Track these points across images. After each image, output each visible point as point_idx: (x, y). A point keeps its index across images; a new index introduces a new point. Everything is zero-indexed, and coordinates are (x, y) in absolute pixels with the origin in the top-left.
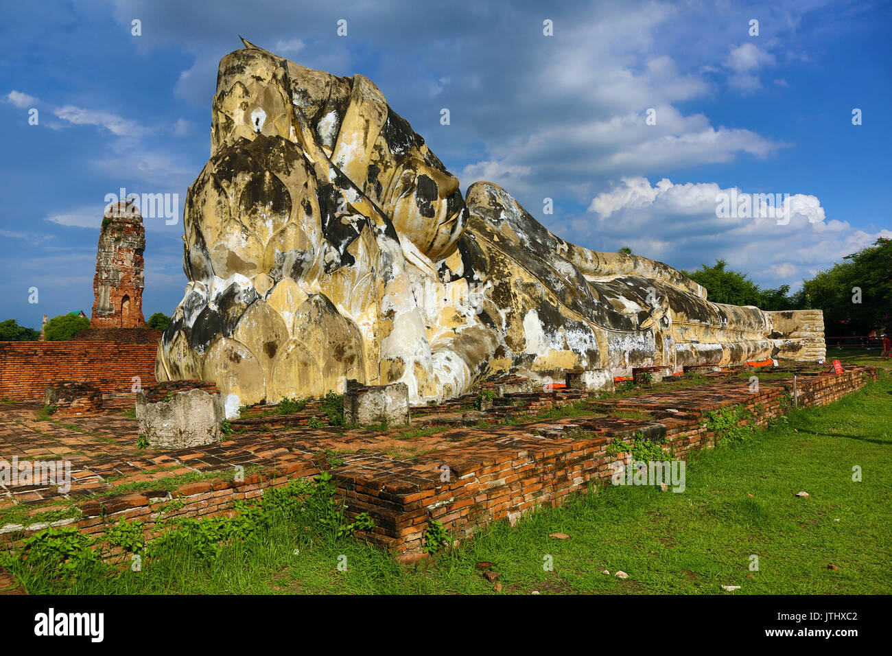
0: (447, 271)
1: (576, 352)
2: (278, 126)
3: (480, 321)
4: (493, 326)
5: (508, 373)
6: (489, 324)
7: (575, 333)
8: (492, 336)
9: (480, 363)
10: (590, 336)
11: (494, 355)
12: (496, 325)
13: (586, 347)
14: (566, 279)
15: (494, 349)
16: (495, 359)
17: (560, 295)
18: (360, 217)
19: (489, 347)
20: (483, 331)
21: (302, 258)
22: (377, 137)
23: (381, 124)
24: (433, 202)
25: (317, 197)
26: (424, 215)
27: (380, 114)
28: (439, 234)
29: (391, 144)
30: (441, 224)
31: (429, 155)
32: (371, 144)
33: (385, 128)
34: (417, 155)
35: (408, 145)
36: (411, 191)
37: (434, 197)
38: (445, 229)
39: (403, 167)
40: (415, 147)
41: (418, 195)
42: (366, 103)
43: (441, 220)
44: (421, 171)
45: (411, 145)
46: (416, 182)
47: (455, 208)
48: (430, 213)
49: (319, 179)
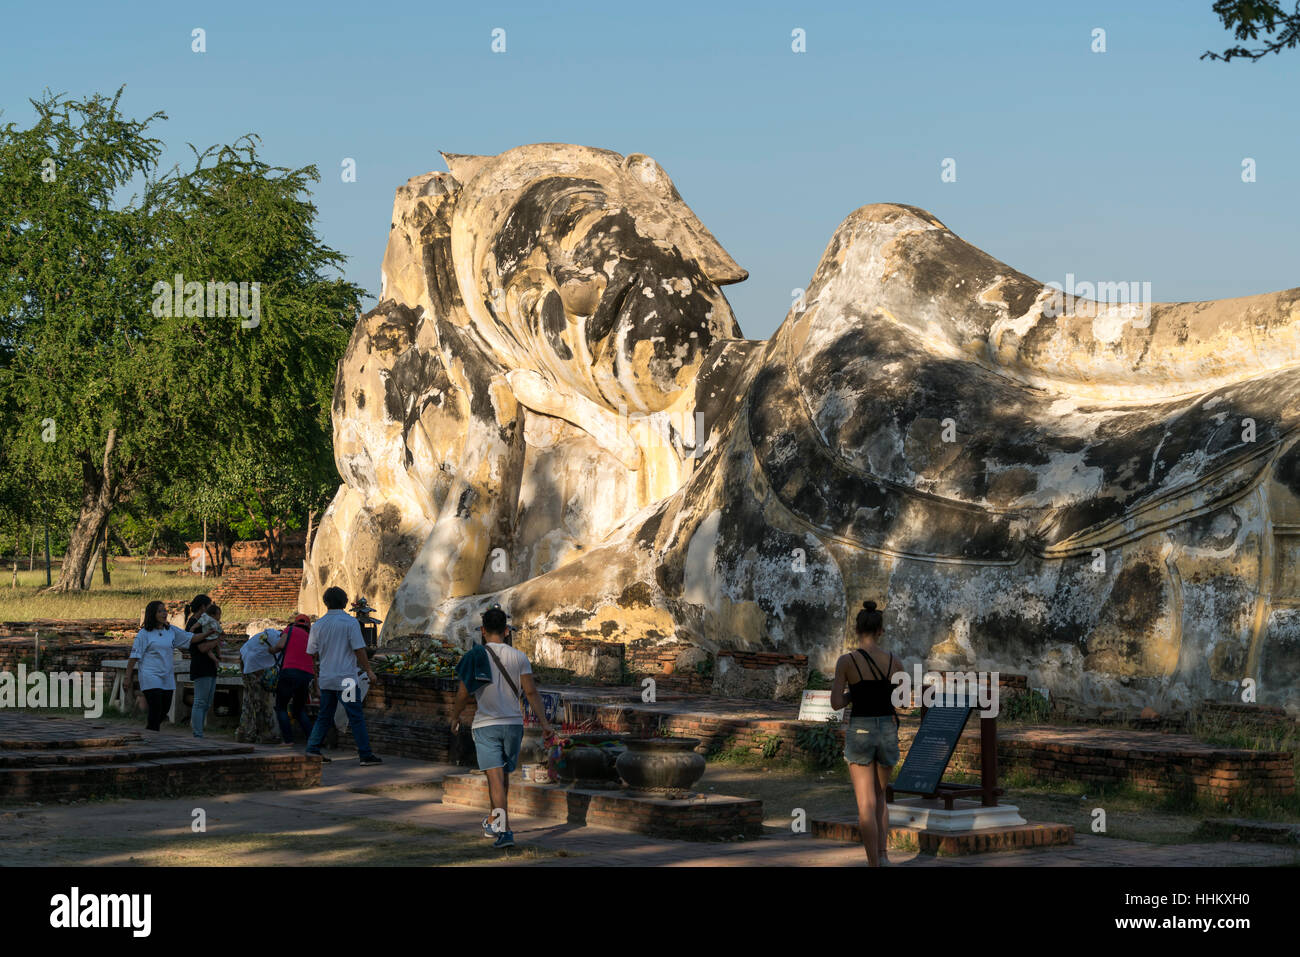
1: (765, 606)
2: (399, 284)
3: (634, 536)
4: (647, 546)
5: (674, 639)
6: (643, 542)
7: (776, 562)
8: (629, 565)
9: (558, 612)
10: (817, 571)
11: (619, 601)
12: (656, 544)
13: (791, 595)
14: (822, 433)
15: (618, 589)
16: (624, 607)
17: (775, 476)
18: (434, 392)
19: (607, 585)
20: (618, 555)
21: (354, 463)
22: (484, 256)
23: (491, 233)
24: (562, 335)
25: (383, 379)
26: (561, 357)
27: (496, 215)
28: (599, 382)
29: (501, 260)
30: (593, 364)
31: (582, 244)
32: (478, 271)
33: (498, 236)
34: (538, 261)
35: (527, 249)
36: (536, 324)
37: (562, 326)
38: (603, 371)
39: (517, 290)
40: (539, 248)
41: (545, 328)
42: (480, 207)
43: (587, 359)
44: (549, 285)
45: (533, 248)
46: (539, 308)
47: (594, 335)
48: (566, 353)
49: (417, 346)
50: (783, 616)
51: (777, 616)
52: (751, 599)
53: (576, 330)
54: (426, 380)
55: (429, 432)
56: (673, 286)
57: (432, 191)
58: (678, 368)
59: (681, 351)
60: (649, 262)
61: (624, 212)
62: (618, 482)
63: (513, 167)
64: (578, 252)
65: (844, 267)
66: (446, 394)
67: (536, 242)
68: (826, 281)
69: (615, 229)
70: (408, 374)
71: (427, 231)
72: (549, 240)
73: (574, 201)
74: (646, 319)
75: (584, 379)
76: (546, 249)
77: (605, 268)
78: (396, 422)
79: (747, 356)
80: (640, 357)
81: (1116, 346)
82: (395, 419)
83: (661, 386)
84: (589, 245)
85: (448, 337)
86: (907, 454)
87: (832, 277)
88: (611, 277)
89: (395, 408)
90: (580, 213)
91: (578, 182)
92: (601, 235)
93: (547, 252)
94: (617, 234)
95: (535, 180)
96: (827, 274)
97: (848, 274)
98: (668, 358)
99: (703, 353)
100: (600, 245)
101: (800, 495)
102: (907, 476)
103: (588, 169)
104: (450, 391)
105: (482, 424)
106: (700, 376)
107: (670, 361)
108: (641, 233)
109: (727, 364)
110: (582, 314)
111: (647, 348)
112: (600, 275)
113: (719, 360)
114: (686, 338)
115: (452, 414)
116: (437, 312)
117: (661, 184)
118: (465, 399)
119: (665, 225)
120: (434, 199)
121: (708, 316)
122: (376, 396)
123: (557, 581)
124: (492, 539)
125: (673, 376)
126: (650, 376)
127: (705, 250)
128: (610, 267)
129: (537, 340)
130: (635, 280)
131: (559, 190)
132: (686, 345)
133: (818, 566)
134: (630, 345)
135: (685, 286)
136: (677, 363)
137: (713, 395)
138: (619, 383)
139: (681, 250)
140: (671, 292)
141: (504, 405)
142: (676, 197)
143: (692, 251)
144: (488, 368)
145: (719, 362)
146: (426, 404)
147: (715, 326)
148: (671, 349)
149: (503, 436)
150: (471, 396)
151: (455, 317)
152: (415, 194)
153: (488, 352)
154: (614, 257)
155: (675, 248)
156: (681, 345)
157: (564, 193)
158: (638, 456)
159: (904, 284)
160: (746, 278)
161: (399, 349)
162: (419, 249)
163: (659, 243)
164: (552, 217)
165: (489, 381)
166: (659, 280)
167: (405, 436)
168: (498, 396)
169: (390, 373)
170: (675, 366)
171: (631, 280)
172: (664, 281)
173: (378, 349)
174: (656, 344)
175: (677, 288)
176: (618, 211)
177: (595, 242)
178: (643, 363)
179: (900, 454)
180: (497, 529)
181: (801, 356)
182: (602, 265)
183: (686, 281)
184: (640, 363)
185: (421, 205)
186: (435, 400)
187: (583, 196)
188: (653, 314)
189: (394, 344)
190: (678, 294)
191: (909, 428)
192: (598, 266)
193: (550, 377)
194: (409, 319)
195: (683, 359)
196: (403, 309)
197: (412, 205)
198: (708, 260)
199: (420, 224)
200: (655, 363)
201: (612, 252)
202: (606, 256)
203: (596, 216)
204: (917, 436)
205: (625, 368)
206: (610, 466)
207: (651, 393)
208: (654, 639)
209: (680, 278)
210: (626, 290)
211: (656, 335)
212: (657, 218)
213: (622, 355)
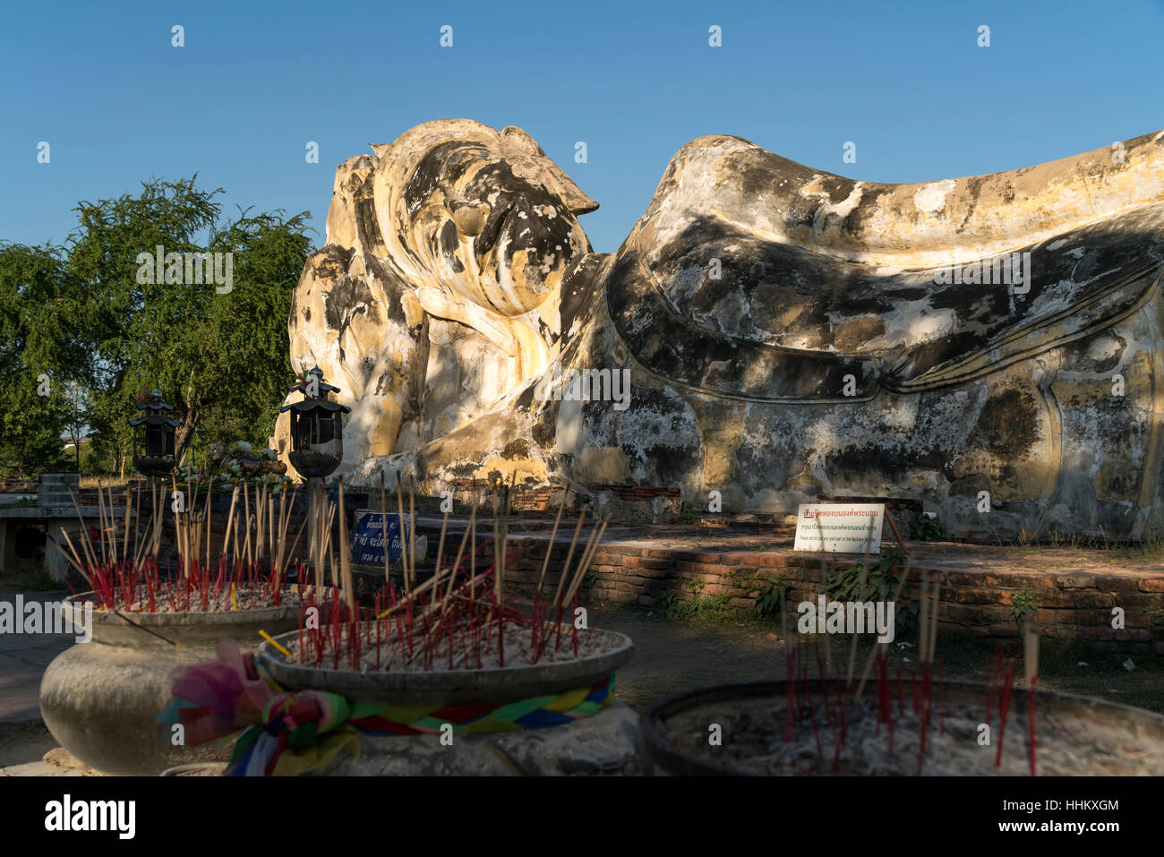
0: (546, 329)
1: (629, 450)
2: (337, 233)
3: (514, 404)
4: (524, 410)
5: (547, 484)
6: (521, 407)
7: (637, 413)
8: (510, 426)
9: (453, 465)
10: (675, 418)
11: (502, 455)
12: (532, 408)
13: (652, 440)
14: (674, 304)
15: (502, 445)
16: (507, 459)
17: (633, 343)
18: (360, 305)
19: (493, 442)
20: (501, 419)
21: (303, 362)
22: (397, 202)
23: (403, 183)
24: (456, 253)
25: (324, 299)
26: (455, 271)
27: (406, 170)
28: (485, 288)
29: (409, 201)
30: (480, 274)
31: (471, 184)
32: (393, 214)
33: (407, 185)
34: (438, 198)
35: (429, 191)
36: (436, 248)
37: (456, 246)
38: (488, 278)
39: (422, 223)
40: (438, 190)
41: (443, 250)
42: (395, 167)
43: (476, 270)
44: (446, 217)
45: (433, 191)
46: (439, 235)
47: (481, 250)
48: (459, 267)
49: (350, 275)
50: (645, 458)
51: (640, 459)
52: (616, 445)
53: (467, 246)
54: (355, 298)
55: (356, 334)
56: (542, 210)
57: (362, 165)
58: (547, 274)
59: (549, 260)
60: (523, 193)
61: (503, 161)
62: (500, 366)
63: (419, 138)
64: (467, 190)
65: (681, 184)
66: (370, 305)
67: (436, 185)
68: (666, 195)
69: (496, 172)
70: (343, 295)
71: (358, 193)
72: (446, 183)
73: (464, 155)
74: (522, 234)
75: (473, 286)
76: (443, 190)
77: (489, 199)
78: (333, 330)
79: (600, 263)
80: (517, 265)
81: (940, 214)
82: (332, 328)
83: (534, 287)
84: (476, 183)
85: (373, 266)
86: (753, 315)
87: (671, 191)
88: (494, 205)
89: (334, 320)
90: (469, 163)
91: (468, 143)
92: (485, 176)
93: (444, 191)
94: (498, 175)
95: (435, 143)
96: (666, 190)
97: (685, 187)
98: (539, 265)
99: (566, 263)
100: (485, 183)
101: (657, 356)
102: (754, 332)
103: (476, 135)
104: (372, 303)
105: (396, 325)
106: (564, 280)
107: (541, 267)
108: (516, 174)
109: (585, 270)
110: (472, 235)
111: (521, 256)
112: (485, 204)
113: (579, 267)
114: (553, 250)
115: (374, 320)
116: (364, 249)
117: (530, 146)
118: (383, 308)
119: (534, 171)
120: (364, 171)
121: (569, 234)
122: (319, 311)
123: (453, 441)
124: (404, 413)
125: (543, 280)
126: (525, 279)
127: (565, 188)
128: (492, 198)
129: (437, 261)
130: (512, 207)
131: (453, 148)
132: (553, 256)
133: (676, 414)
134: (509, 255)
135: (551, 212)
136: (546, 269)
137: (575, 293)
138: (501, 287)
139: (548, 187)
140: (541, 215)
141: (413, 312)
142: (542, 154)
143: (556, 188)
144: (400, 285)
145: (578, 268)
146: (354, 313)
147: (575, 243)
148: (541, 258)
149: (412, 334)
150: (388, 306)
151: (377, 252)
152: (350, 168)
153: (402, 275)
154: (496, 191)
155: (542, 185)
156: (549, 255)
157: (457, 150)
158: (516, 345)
159: (734, 190)
160: (598, 207)
161: (336, 277)
162: (352, 207)
163: (531, 181)
164: (448, 167)
165: (402, 294)
166: (531, 207)
167: (340, 339)
168: (408, 305)
169: (329, 294)
170: (544, 272)
171: (509, 207)
172: (535, 207)
173: (321, 277)
174: (530, 253)
175: (545, 212)
176: (498, 161)
177: (481, 181)
178: (520, 269)
179: (747, 315)
180: (408, 406)
181: (650, 250)
182: (486, 197)
183: (552, 208)
184: (517, 269)
185: (354, 176)
186: (361, 310)
187: (471, 152)
188: (527, 230)
189: (333, 273)
190: (546, 216)
191: (754, 293)
192: (483, 198)
193: (447, 291)
194: (345, 256)
195: (550, 266)
196: (340, 249)
197: (348, 176)
198: (568, 195)
199: (353, 189)
200: (528, 269)
201: (494, 187)
202: (489, 190)
203: (482, 164)
204: (761, 299)
205: (505, 274)
206: (494, 353)
207: (525, 293)
208: (531, 484)
209: (548, 205)
210: (505, 214)
211: (530, 246)
212: (528, 165)
213: (502, 264)
